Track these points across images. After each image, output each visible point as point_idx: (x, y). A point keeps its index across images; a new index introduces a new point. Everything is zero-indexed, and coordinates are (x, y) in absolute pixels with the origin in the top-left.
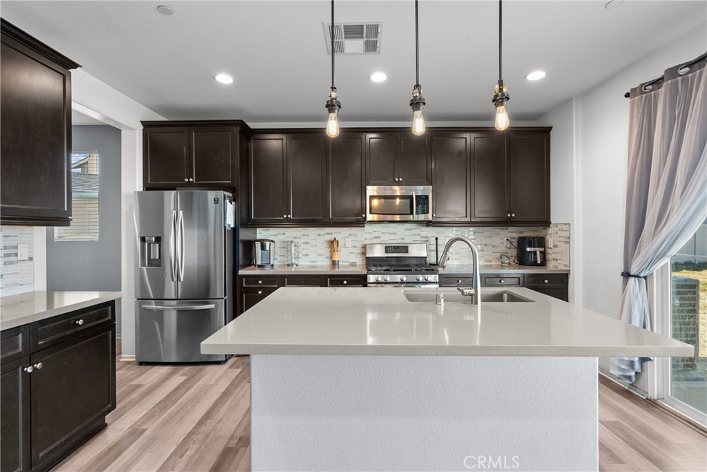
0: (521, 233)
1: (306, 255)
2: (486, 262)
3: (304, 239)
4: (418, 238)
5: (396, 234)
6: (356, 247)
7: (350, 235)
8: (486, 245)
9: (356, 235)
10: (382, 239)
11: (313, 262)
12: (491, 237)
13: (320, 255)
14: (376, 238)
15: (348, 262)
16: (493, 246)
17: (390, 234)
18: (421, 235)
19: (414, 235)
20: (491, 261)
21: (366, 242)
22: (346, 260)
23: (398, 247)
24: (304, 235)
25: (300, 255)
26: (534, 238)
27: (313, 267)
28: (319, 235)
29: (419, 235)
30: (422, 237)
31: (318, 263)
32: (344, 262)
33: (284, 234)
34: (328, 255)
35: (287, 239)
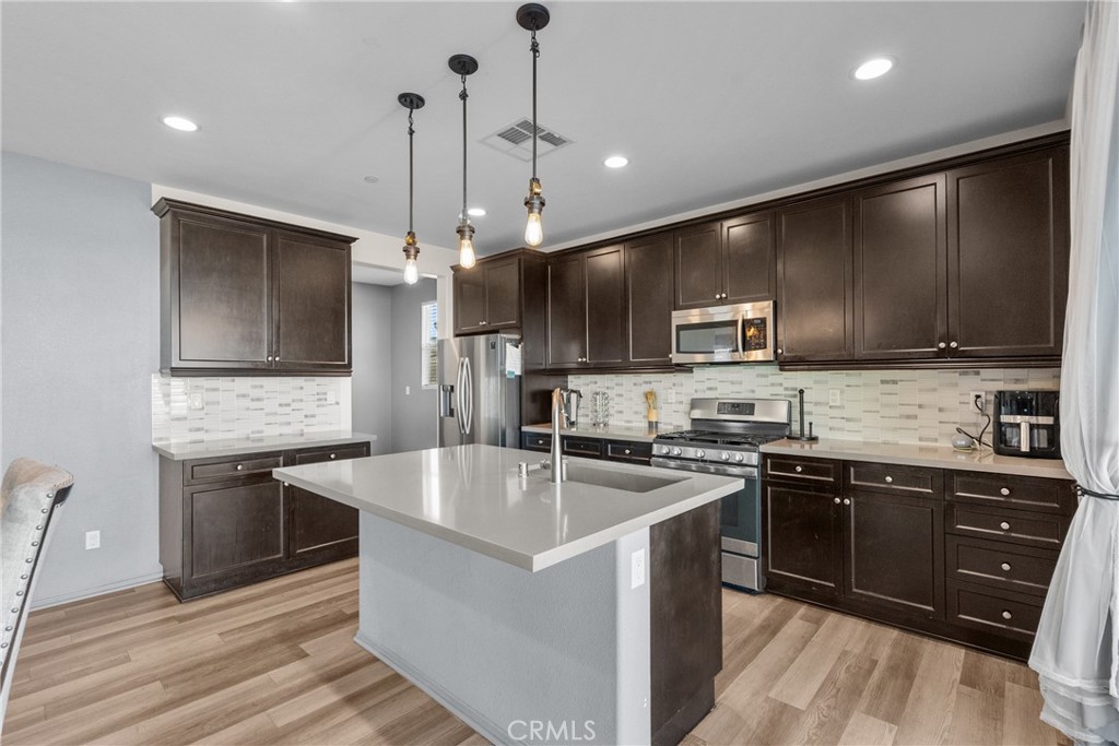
0: (1017, 381)
1: (621, 412)
2: (921, 439)
3: (618, 390)
4: (780, 390)
5: (741, 383)
6: (681, 402)
7: (674, 385)
8: (920, 406)
9: (682, 385)
10: (719, 391)
11: (628, 422)
12: (934, 390)
13: (636, 413)
14: (710, 389)
15: (671, 424)
16: (941, 410)
17: (733, 383)
18: (785, 385)
19: (773, 385)
20: (936, 440)
21: (696, 396)
22: (669, 421)
23: (738, 405)
24: (617, 385)
25: (612, 411)
26: (1037, 393)
27: (629, 429)
28: (635, 384)
29: (781, 385)
30: (786, 389)
31: (634, 424)
32: (665, 424)
33: (596, 383)
34: (645, 413)
35: (598, 390)
